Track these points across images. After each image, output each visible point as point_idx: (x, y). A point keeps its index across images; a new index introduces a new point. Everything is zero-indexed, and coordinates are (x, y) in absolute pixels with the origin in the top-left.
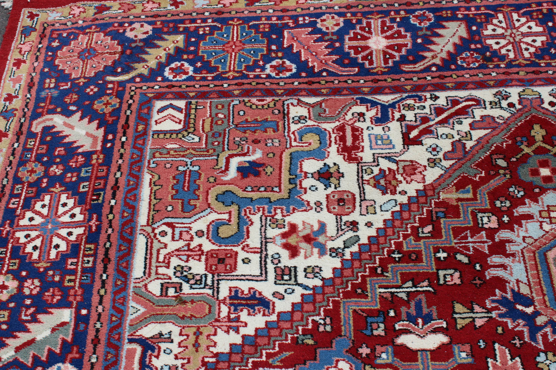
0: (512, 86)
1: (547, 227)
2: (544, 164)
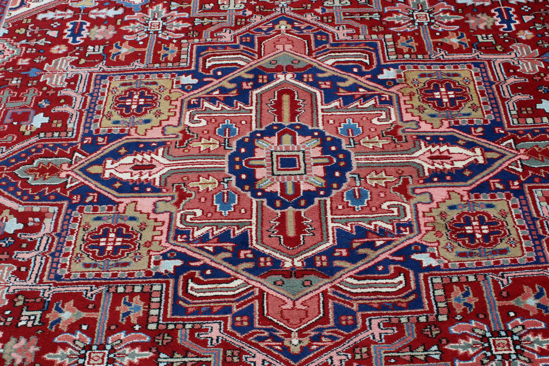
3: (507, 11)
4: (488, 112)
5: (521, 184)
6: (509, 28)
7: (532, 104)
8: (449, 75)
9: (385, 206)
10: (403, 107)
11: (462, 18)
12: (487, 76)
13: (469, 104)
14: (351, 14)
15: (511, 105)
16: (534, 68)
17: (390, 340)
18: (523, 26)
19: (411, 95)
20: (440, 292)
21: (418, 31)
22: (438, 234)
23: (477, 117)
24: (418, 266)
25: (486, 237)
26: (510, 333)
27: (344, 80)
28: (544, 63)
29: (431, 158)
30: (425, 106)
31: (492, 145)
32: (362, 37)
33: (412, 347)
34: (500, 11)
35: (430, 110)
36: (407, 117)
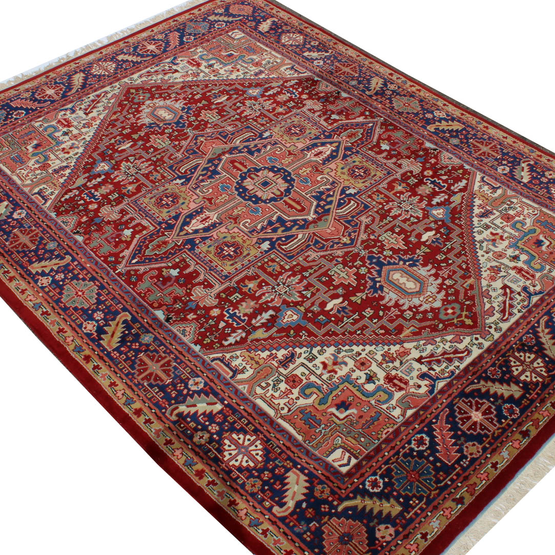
0: (500, 337)
1: (429, 293)
2: (453, 313)
3: (238, 324)
4: (200, 253)
5: (162, 228)
6: (227, 312)
7: (182, 269)
8: (236, 263)
9: (211, 190)
10: (242, 234)
11: (260, 302)
12: (215, 273)
13: (213, 253)
14: (320, 268)
15: (192, 263)
16: (196, 293)
17: (172, 155)
18: (221, 317)
19: (244, 241)
20: (165, 175)
21: (276, 280)
22: (181, 192)
23: (203, 248)
24: (180, 178)
25: (162, 200)
26: (132, 175)
27: (283, 231)
28: (193, 301)
29: (209, 217)
30: (233, 240)
31: (186, 237)
32: (301, 259)
33: (163, 157)
34: (243, 321)
35: (229, 239)
36: (236, 230)
